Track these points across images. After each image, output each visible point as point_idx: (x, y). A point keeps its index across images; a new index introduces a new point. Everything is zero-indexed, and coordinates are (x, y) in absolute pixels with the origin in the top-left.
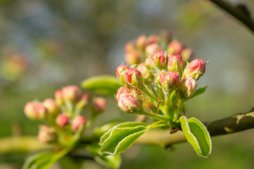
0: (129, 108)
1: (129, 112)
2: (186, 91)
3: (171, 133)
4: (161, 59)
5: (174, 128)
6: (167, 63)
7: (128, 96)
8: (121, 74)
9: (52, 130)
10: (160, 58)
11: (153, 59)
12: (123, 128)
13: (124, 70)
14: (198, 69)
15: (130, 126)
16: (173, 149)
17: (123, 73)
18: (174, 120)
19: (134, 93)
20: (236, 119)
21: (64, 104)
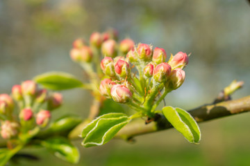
0: (124, 98)
1: (121, 102)
2: (175, 82)
3: (146, 123)
4: (148, 52)
5: (149, 119)
6: (152, 56)
7: (122, 86)
8: (107, 66)
9: (14, 125)
10: (146, 50)
11: (139, 52)
12: (109, 119)
13: (110, 62)
14: (183, 61)
15: (113, 116)
16: (134, 141)
17: (109, 65)
18: (152, 111)
19: (126, 83)
20: (206, 110)
21: (22, 98)
